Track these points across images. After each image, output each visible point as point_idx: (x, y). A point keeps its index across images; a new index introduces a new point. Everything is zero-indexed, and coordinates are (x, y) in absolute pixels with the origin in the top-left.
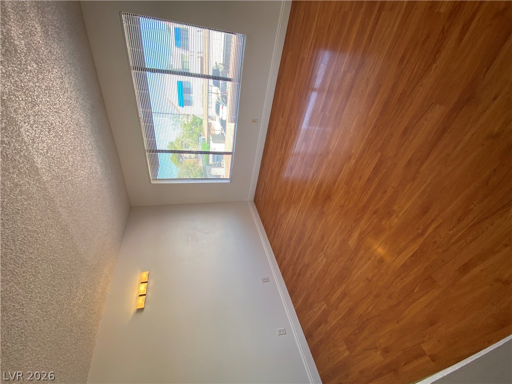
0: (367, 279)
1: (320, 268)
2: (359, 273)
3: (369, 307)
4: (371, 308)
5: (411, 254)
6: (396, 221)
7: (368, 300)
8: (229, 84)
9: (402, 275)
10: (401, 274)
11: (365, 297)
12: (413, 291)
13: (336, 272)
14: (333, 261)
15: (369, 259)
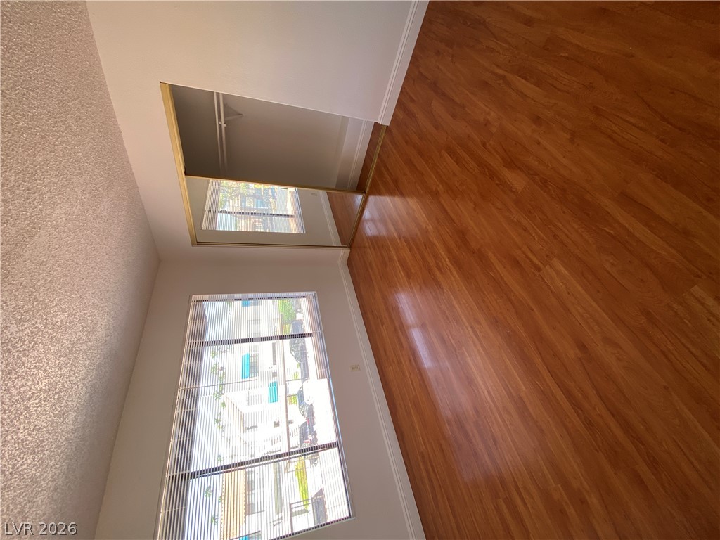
0: (572, 141)
1: (580, 288)
2: (565, 161)
3: (631, 123)
4: (629, 119)
5: (524, 81)
6: (492, 114)
7: (615, 128)
8: (308, 340)
9: (551, 82)
10: (550, 84)
11: (610, 137)
12: (567, 58)
13: (576, 227)
14: (555, 236)
15: (539, 143)
